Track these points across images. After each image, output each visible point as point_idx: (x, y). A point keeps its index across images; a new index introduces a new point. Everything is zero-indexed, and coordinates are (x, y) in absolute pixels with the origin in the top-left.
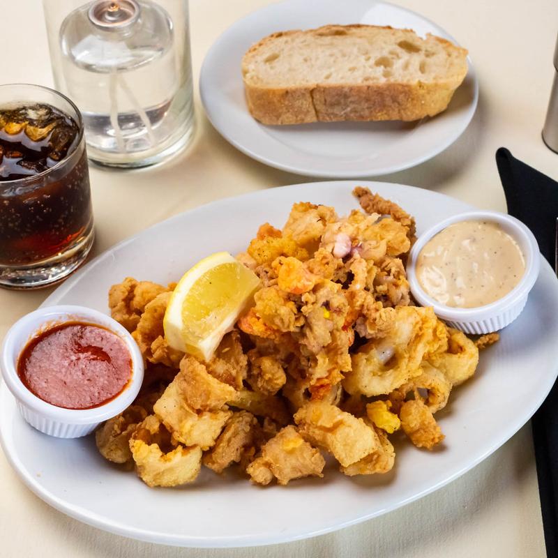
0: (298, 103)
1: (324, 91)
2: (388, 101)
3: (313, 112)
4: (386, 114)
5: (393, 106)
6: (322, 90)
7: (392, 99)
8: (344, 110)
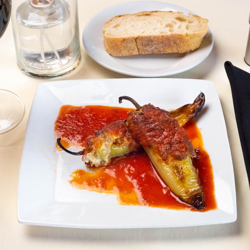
0: (129, 45)
1: (142, 39)
2: (172, 43)
3: (137, 49)
4: (171, 49)
5: (174, 46)
6: (141, 38)
7: (174, 42)
8: (151, 48)
